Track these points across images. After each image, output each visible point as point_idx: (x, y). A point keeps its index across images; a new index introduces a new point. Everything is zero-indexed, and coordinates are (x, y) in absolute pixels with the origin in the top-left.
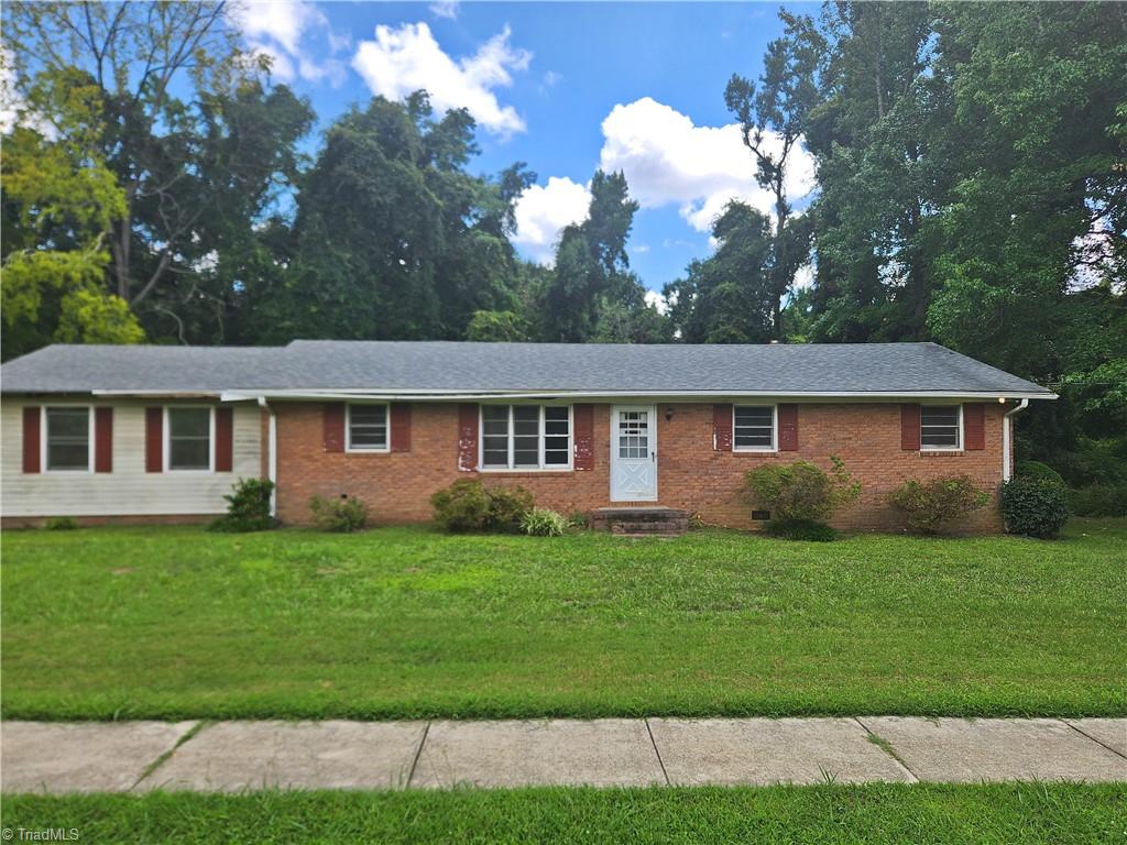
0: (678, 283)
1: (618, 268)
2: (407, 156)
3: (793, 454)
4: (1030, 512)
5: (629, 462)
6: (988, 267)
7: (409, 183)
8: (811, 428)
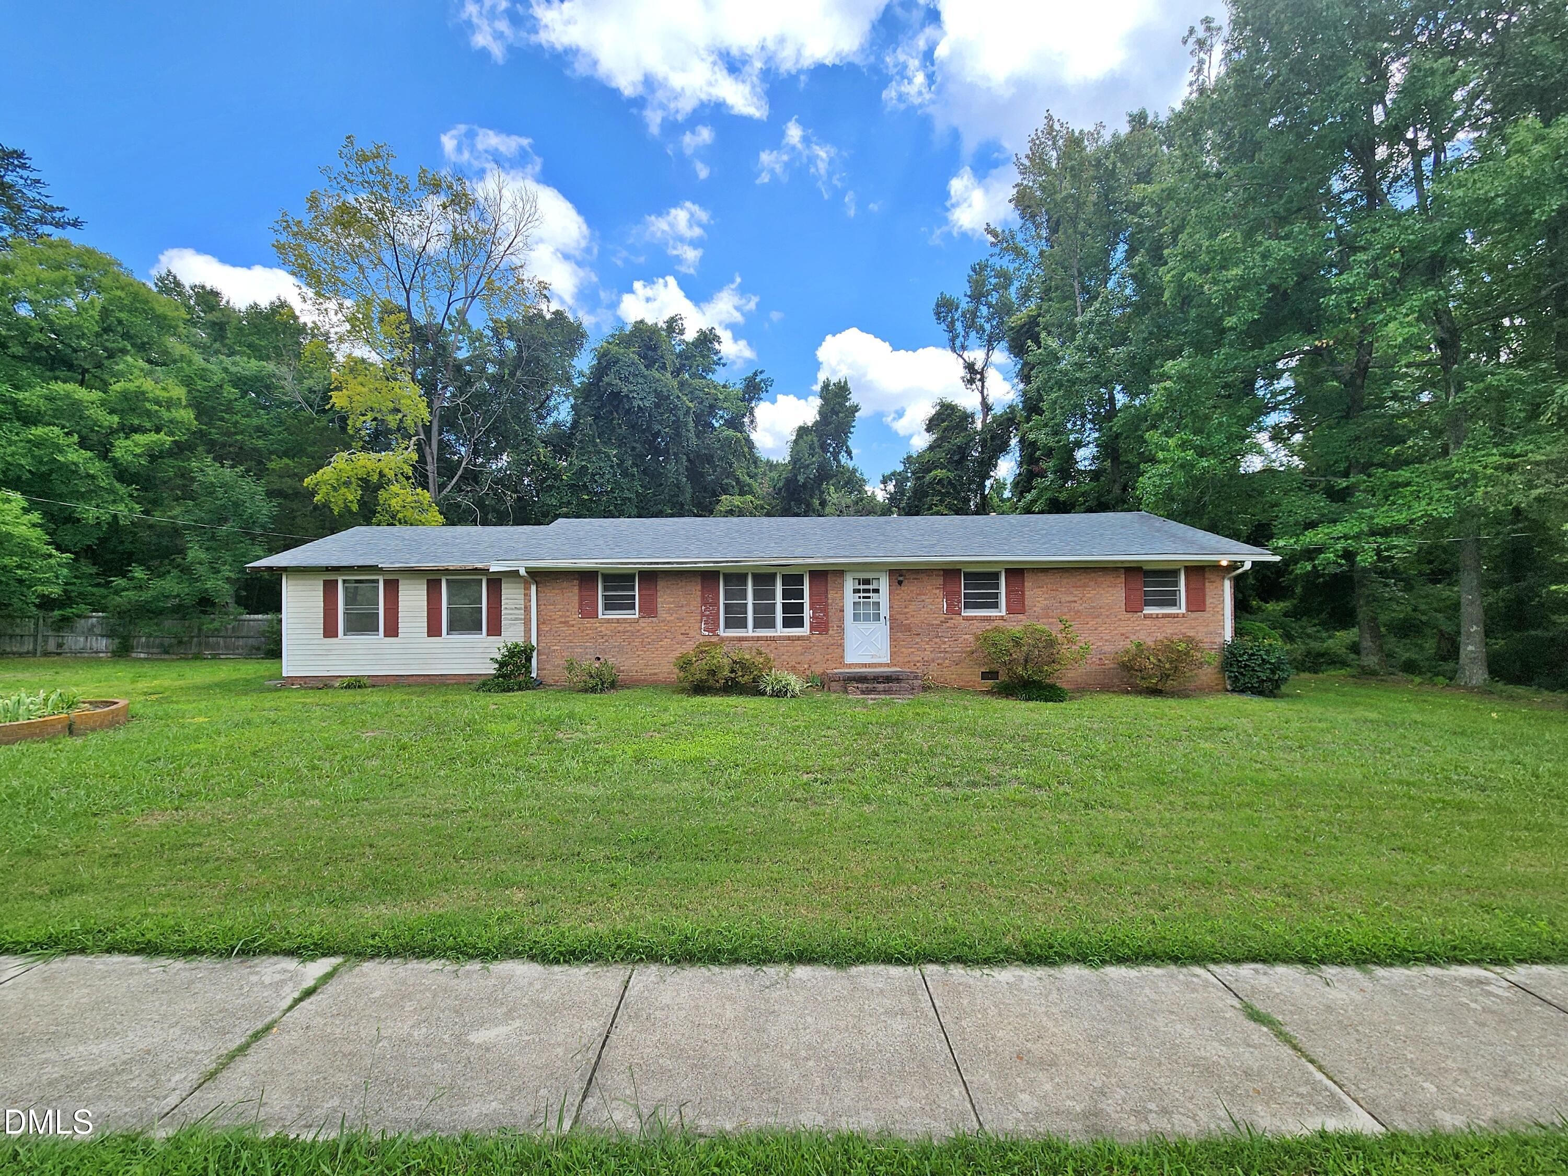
0: (893, 474)
1: (843, 461)
2: (664, 367)
3: (1020, 616)
4: (1253, 670)
5: (862, 626)
6: (1197, 440)
7: (664, 390)
8: (1038, 591)
